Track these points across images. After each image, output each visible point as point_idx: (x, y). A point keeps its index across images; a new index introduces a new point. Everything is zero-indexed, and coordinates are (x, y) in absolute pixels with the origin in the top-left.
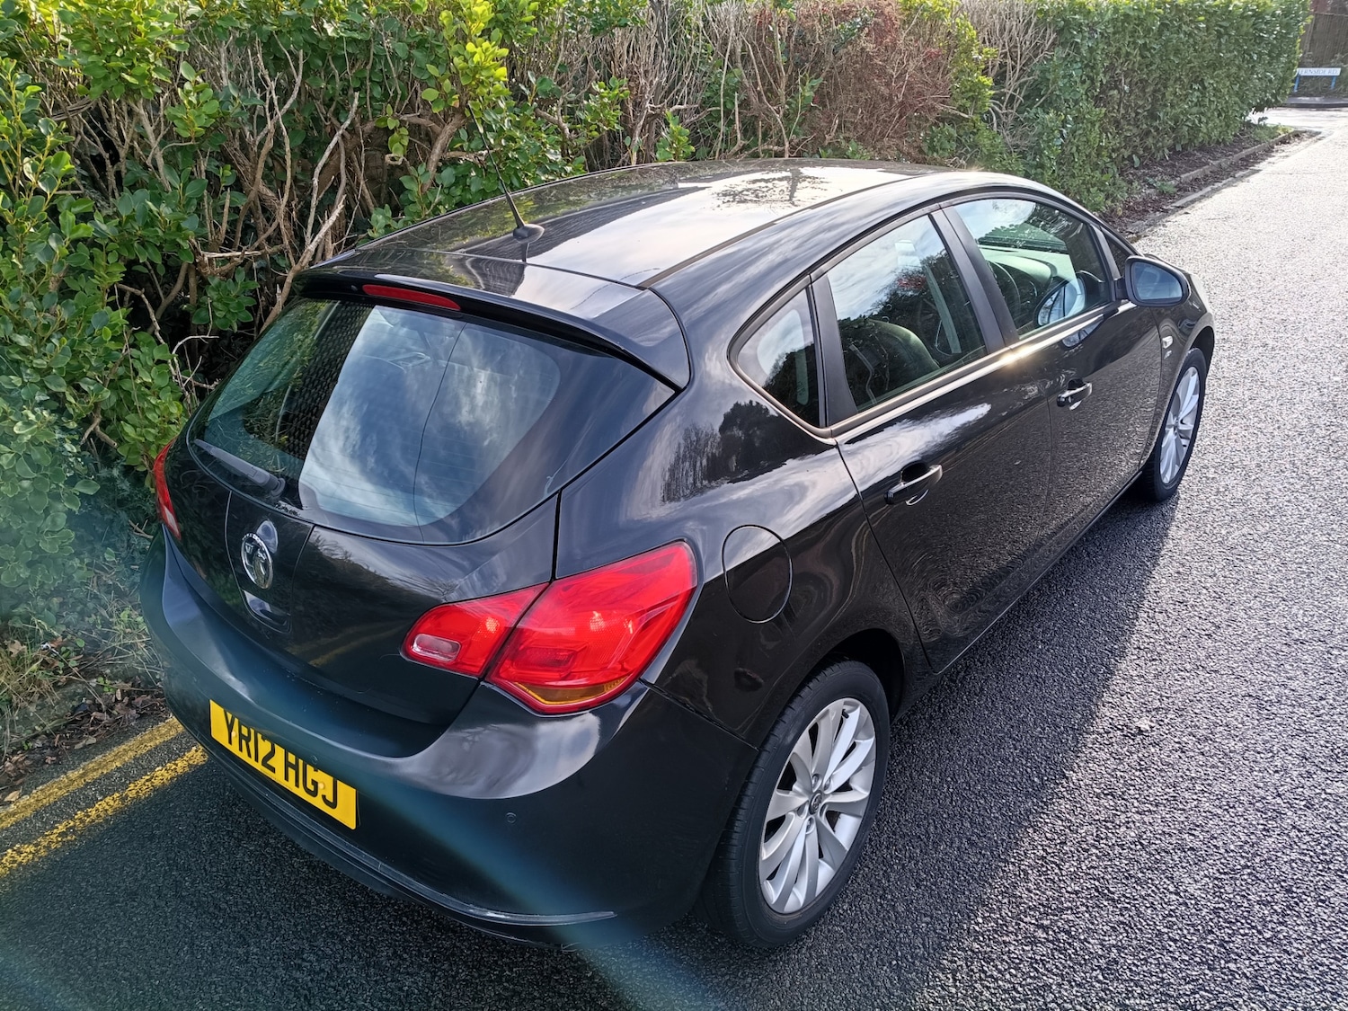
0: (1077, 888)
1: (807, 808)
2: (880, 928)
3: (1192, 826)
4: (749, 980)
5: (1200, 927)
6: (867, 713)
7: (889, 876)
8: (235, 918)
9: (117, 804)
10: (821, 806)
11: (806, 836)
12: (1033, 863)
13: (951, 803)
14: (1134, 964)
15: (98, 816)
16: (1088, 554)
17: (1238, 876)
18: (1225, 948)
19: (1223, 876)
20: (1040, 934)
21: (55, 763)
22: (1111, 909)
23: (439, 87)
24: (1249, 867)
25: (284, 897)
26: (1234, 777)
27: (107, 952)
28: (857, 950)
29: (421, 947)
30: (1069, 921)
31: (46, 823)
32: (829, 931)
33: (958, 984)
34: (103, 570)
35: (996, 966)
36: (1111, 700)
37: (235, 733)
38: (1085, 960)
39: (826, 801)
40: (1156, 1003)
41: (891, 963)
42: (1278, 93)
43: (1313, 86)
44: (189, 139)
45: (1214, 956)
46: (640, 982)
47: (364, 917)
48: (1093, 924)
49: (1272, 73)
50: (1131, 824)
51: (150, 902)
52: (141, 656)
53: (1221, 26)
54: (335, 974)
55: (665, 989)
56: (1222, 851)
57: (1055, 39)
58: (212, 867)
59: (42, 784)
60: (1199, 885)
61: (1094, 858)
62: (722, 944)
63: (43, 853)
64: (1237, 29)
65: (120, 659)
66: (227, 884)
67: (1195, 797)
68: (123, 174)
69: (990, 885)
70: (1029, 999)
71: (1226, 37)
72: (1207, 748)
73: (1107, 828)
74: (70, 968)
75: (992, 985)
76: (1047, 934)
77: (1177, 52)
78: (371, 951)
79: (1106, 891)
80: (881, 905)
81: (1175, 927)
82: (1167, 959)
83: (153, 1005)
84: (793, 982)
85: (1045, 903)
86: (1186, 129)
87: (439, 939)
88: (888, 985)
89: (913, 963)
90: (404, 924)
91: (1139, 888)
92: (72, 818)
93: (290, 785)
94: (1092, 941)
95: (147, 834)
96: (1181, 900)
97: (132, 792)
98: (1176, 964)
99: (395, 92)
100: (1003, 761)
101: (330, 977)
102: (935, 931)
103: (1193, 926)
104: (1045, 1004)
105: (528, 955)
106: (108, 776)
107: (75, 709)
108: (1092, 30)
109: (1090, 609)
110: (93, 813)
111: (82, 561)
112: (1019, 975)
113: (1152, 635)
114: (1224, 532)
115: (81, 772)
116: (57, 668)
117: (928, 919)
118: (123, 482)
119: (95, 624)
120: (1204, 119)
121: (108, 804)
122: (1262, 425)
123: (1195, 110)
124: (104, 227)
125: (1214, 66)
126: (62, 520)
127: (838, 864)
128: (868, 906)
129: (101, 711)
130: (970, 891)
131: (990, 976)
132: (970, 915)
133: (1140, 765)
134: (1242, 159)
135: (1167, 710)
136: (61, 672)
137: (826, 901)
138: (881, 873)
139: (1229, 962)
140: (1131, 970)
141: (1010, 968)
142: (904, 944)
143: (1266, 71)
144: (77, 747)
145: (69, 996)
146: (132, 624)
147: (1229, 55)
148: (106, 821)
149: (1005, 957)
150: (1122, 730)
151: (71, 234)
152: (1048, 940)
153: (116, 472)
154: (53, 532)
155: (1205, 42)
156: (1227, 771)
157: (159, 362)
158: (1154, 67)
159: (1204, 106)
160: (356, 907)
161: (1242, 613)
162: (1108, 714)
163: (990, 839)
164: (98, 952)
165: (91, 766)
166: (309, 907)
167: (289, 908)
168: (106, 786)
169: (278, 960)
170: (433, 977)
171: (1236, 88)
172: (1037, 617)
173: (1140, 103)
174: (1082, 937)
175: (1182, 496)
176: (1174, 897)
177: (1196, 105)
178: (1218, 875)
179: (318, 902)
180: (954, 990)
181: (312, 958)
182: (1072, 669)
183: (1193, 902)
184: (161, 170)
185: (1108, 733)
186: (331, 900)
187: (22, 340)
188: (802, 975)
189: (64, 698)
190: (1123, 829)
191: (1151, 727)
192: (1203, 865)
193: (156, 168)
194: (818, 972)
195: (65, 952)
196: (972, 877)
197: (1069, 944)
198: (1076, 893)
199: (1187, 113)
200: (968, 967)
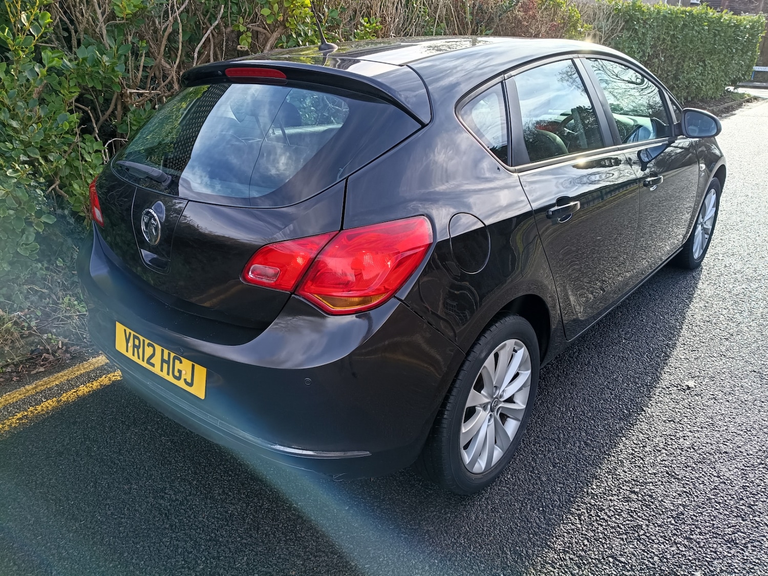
0: (655, 472)
1: (489, 406)
2: (531, 489)
3: (725, 440)
4: (449, 515)
5: (735, 496)
6: (527, 353)
7: (536, 461)
8: (124, 469)
9: (55, 404)
10: (498, 407)
11: (488, 425)
12: (626, 457)
13: (573, 422)
14: (694, 515)
15: (42, 410)
16: (650, 295)
17: (756, 469)
18: (752, 509)
19: (747, 468)
20: (634, 496)
21: (18, 381)
22: (677, 484)
23: (271, 8)
24: (763, 464)
25: (155, 458)
26: (749, 415)
27: (42, 484)
28: (517, 501)
29: (240, 489)
30: (650, 490)
31: (10, 413)
32: (499, 490)
33: (582, 522)
34: (55, 272)
35: (606, 513)
36: (669, 370)
37: (131, 344)
38: (662, 512)
39: (500, 405)
40: (711, 538)
41: (539, 509)
42: (745, 74)
43: (762, 77)
44: (123, 18)
45: (745, 513)
46: (379, 514)
47: (205, 471)
48: (666, 492)
49: (743, 61)
50: (687, 438)
51: (71, 458)
52: (76, 323)
53: (716, 30)
54: (185, 502)
55: (395, 518)
56: (745, 454)
57: (624, 25)
58: (111, 440)
59: (9, 391)
60: (732, 472)
61: (665, 455)
62: (431, 494)
63: (7, 428)
64: (725, 33)
65: (62, 324)
66: (120, 450)
67: (725, 424)
68: (82, 40)
69: (600, 467)
70: (628, 533)
71: (719, 37)
72: (731, 398)
73: (671, 439)
74: (18, 492)
75: (604, 524)
76: (638, 496)
77: (691, 42)
78: (208, 490)
79: (673, 474)
80: (531, 476)
81: (719, 495)
82: (715, 513)
83: (69, 515)
84: (477, 517)
85: (635, 479)
86: (694, 88)
87: (252, 485)
88: (538, 521)
89: (553, 510)
90: (230, 476)
91: (694, 473)
92: (27, 411)
93: (164, 374)
94: (667, 502)
95: (72, 421)
96: (721, 481)
97: (64, 397)
98: (721, 516)
99: (245, 10)
100: (604, 401)
101: (182, 504)
102: (566, 492)
103: (730, 495)
104: (639, 536)
105: (308, 496)
106: (50, 389)
107: (32, 352)
108: (645, 22)
109: (653, 323)
110: (39, 408)
111: (43, 265)
112: (621, 519)
113: (691, 337)
114: (731, 287)
115: (34, 386)
116: (23, 326)
117: (562, 485)
118: (70, 218)
119: (48, 303)
120: (704, 84)
121: (50, 404)
122: (748, 234)
123: (700, 77)
124: (68, 63)
125: (711, 52)
126: (32, 238)
127: (506, 448)
128: (523, 477)
129: (49, 354)
130: (588, 471)
131: (602, 519)
132: (588, 483)
133: (690, 406)
134: (725, 108)
135: (704, 378)
136: (26, 329)
137: (498, 471)
138: (531, 458)
139: (755, 516)
140: (692, 519)
141: (615, 515)
142: (547, 498)
143: (739, 60)
144: (32, 373)
145: (17, 508)
146: (70, 305)
147: (720, 47)
148: (47, 413)
149: (612, 508)
150: (677, 387)
151: (48, 64)
152: (638, 500)
153: (66, 212)
154: (26, 244)
155: (707, 38)
156: (744, 411)
157: (97, 151)
158: (678, 49)
159: (705, 76)
160: (200, 465)
161: (746, 329)
162: (668, 378)
163: (598, 442)
164: (36, 484)
165: (40, 383)
166: (171, 464)
167: (158, 464)
168: (48, 394)
169: (150, 493)
170: (247, 506)
171: (723, 67)
172: (621, 326)
173: (670, 69)
174: (660, 499)
175: (704, 268)
176: (716, 479)
177: (700, 75)
178: (743, 467)
179: (176, 462)
180: (580, 526)
181: (171, 492)
182: (644, 353)
183: (729, 482)
184: (104, 37)
185: (668, 388)
186: (185, 461)
187: (15, 124)
188: (483, 513)
189: (27, 344)
190: (682, 440)
191: (695, 386)
192: (734, 461)
193: (102, 35)
194: (493, 512)
195: (16, 483)
196: (588, 463)
197: (652, 502)
198: (655, 474)
199: (695, 78)
200: (588, 513)
